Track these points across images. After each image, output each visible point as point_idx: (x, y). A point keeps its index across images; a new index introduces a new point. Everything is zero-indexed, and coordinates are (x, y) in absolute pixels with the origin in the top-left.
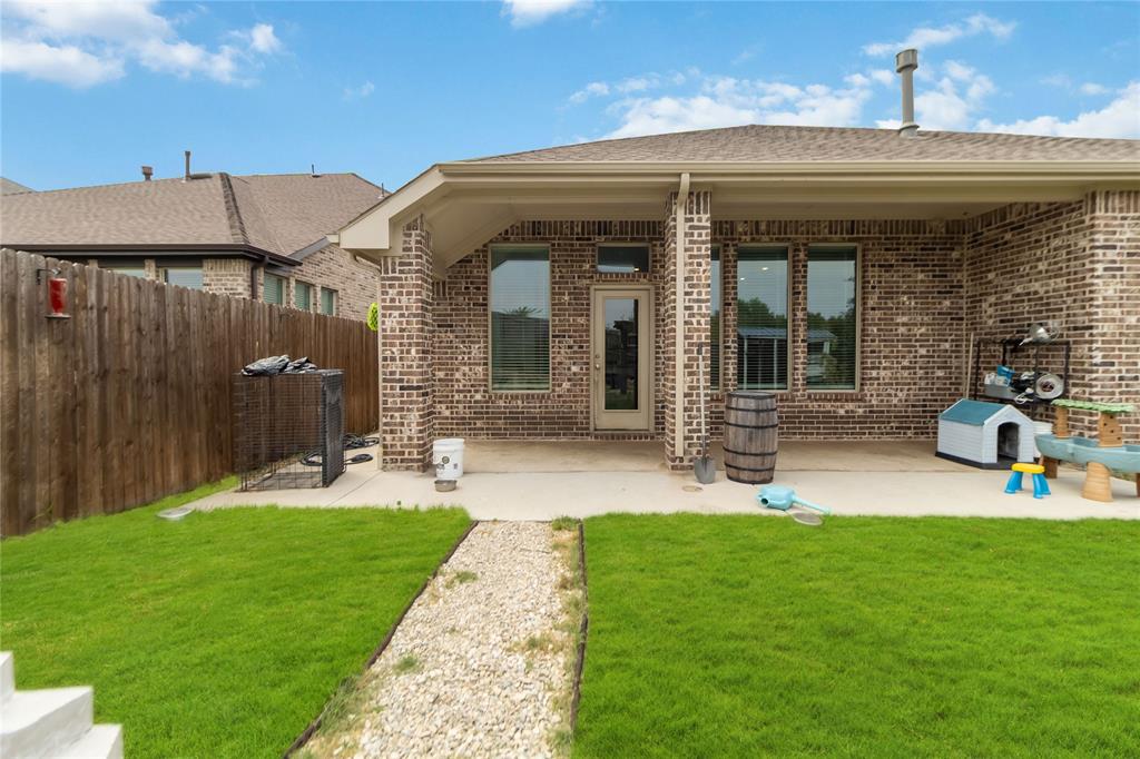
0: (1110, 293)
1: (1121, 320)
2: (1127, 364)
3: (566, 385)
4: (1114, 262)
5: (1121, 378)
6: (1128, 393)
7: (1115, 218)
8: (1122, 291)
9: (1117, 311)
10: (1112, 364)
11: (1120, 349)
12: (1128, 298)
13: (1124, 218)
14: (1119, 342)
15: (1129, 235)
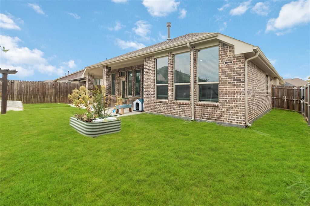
0: (146, 77)
1: (148, 83)
2: (148, 92)
3: (116, 95)
4: (146, 71)
5: (148, 95)
6: (149, 97)
7: (147, 63)
8: (148, 77)
9: (147, 81)
10: (146, 92)
11: (148, 89)
12: (148, 78)
13: (148, 62)
14: (147, 87)
15: (149, 66)
